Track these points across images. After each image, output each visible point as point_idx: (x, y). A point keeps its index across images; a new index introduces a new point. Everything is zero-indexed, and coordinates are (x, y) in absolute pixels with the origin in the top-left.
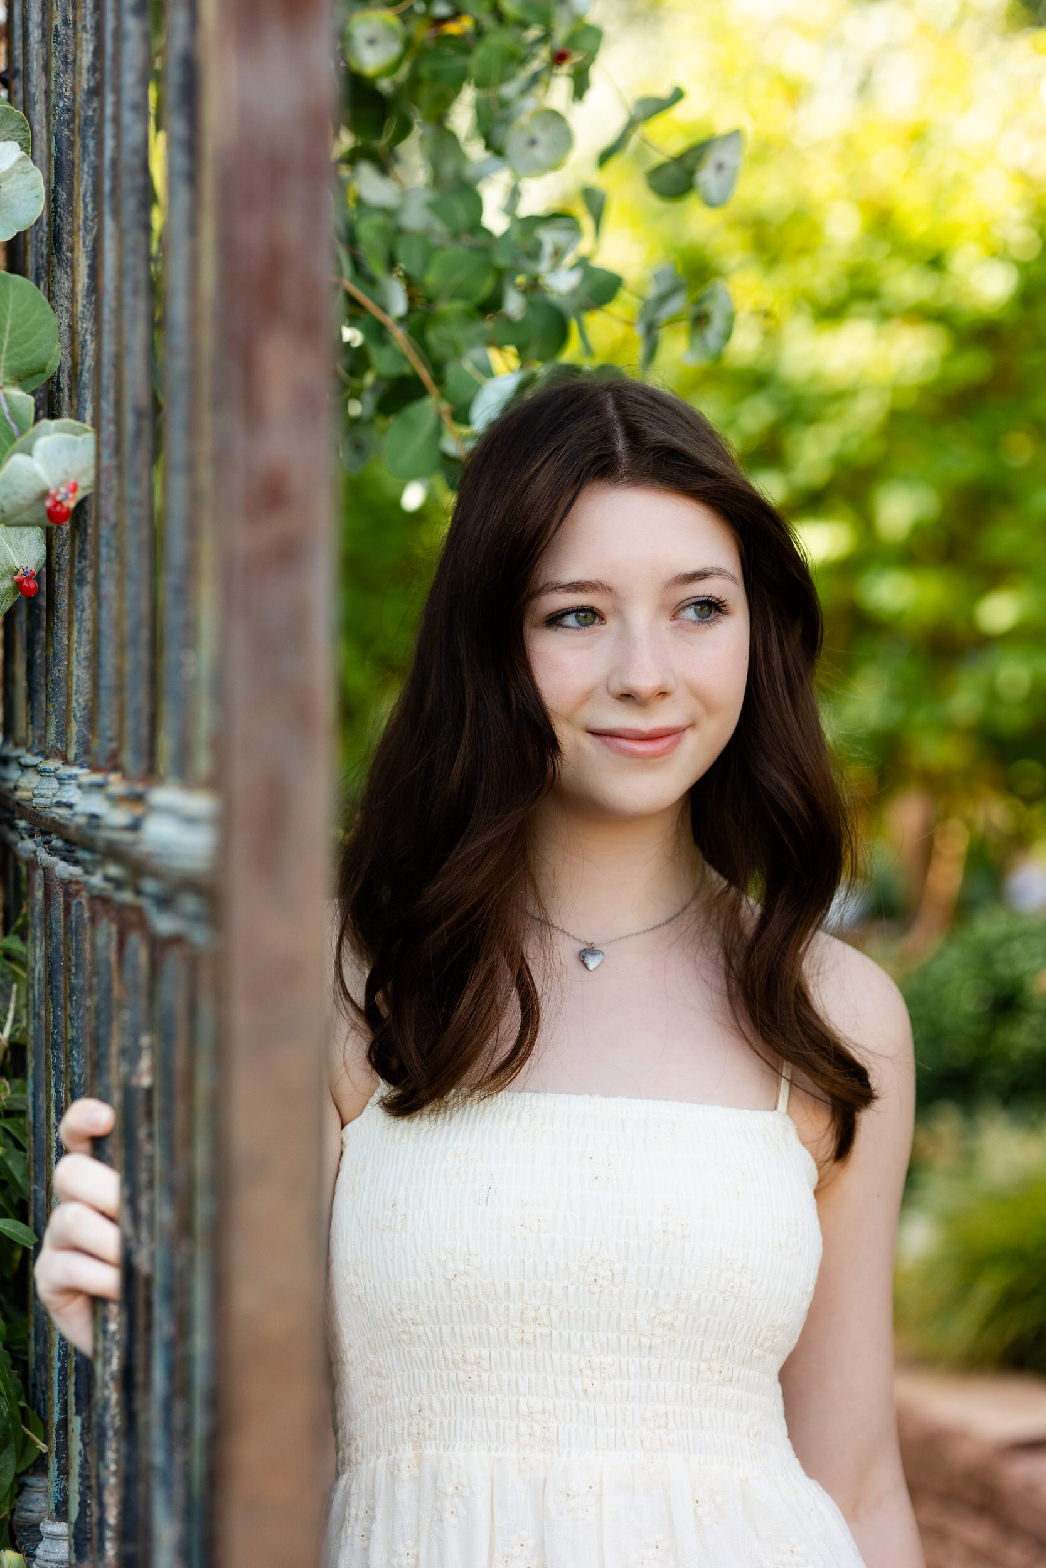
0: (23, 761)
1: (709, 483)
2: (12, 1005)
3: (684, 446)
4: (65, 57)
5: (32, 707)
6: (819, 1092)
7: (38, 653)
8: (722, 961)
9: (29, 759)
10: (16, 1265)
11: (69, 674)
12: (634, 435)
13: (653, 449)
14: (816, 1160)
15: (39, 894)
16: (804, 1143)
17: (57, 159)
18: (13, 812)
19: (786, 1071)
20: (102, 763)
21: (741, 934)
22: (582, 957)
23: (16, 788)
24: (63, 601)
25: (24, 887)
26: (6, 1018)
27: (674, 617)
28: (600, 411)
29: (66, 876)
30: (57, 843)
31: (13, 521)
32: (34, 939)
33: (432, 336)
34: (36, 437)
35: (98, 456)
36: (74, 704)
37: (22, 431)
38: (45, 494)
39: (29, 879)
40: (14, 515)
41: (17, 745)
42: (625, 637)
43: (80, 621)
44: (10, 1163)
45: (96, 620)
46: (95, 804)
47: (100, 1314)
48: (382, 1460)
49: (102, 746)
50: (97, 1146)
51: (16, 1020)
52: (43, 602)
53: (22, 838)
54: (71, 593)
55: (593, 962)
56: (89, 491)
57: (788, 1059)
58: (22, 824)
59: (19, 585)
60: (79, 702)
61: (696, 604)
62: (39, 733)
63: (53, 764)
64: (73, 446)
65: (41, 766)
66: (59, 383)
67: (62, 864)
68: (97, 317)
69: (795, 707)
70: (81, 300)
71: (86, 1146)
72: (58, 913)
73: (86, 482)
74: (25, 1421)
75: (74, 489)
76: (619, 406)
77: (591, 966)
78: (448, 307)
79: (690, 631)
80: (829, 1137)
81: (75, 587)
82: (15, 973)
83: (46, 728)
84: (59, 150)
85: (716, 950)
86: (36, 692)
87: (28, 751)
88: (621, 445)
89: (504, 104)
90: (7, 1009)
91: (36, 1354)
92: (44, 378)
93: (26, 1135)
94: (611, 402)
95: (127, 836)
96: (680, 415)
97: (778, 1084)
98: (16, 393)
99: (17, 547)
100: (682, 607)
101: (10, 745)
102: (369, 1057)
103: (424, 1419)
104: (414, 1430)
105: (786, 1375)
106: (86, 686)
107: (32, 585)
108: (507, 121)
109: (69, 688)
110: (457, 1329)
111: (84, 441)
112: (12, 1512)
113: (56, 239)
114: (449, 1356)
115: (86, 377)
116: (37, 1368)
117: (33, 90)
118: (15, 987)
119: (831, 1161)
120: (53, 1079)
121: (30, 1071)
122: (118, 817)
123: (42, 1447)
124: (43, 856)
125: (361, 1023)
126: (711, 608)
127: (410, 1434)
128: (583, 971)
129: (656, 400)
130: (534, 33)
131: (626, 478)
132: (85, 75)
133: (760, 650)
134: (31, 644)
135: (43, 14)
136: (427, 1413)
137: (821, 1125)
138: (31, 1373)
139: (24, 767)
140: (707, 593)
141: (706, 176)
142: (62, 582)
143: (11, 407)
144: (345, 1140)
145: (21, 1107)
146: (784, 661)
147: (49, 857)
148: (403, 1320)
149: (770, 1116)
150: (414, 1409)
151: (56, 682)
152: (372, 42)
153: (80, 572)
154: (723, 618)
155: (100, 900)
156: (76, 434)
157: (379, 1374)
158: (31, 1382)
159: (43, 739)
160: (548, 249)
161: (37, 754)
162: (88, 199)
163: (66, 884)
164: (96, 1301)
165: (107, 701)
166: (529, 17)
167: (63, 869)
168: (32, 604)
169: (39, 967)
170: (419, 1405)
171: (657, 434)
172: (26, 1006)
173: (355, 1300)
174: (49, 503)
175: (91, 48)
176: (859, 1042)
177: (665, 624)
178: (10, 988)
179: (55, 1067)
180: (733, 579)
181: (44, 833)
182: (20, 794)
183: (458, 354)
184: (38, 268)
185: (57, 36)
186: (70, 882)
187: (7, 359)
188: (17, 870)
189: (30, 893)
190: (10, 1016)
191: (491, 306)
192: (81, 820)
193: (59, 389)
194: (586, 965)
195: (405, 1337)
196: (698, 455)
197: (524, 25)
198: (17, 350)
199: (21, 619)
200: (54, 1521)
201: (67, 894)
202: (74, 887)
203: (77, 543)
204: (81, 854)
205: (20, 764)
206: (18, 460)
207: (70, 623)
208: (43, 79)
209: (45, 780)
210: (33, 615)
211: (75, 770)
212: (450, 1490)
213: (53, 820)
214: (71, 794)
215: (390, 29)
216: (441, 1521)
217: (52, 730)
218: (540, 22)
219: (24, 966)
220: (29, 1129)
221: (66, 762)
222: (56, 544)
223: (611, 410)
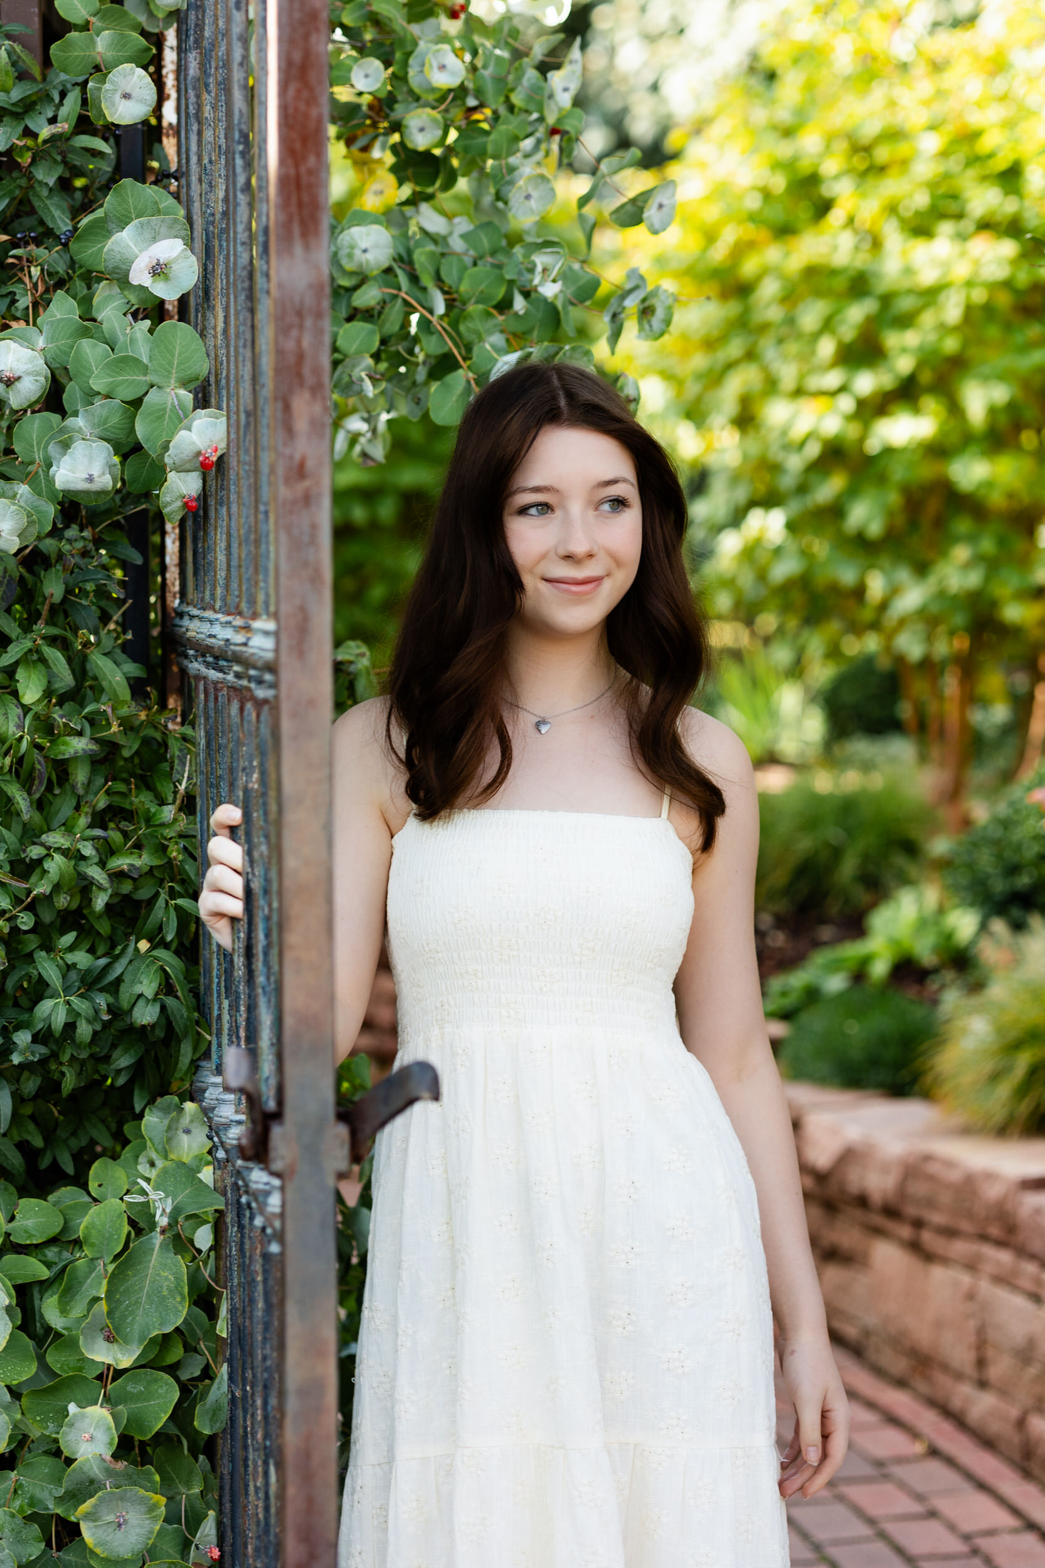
0: (191, 613)
1: (617, 426)
2: (187, 768)
3: (602, 403)
4: (211, 183)
5: (197, 579)
6: (690, 803)
7: (200, 545)
8: (627, 727)
9: (195, 612)
10: (192, 935)
11: (216, 559)
12: (570, 396)
13: (583, 405)
14: (689, 849)
15: (202, 696)
16: (680, 838)
17: (206, 245)
18: (185, 646)
19: (668, 790)
20: (233, 611)
21: (640, 711)
22: (538, 725)
23: (187, 630)
24: (212, 514)
25: (193, 695)
26: (183, 777)
27: (596, 509)
28: (548, 381)
29: (215, 679)
30: (210, 659)
31: (181, 469)
32: (199, 725)
33: (462, 328)
34: (193, 420)
35: (228, 433)
36: (219, 577)
37: (186, 417)
38: (199, 453)
39: (197, 687)
40: (181, 466)
41: (188, 604)
42: (567, 522)
43: (222, 527)
44: (187, 867)
45: (229, 527)
46: (228, 633)
47: (236, 928)
48: (421, 1037)
49: (232, 600)
50: (232, 831)
51: (189, 778)
52: (201, 513)
53: (192, 662)
54: (216, 509)
55: (544, 729)
56: (225, 451)
57: (667, 782)
58: (191, 652)
59: (186, 504)
60: (221, 574)
61: (610, 501)
62: (201, 595)
63: (209, 614)
64: (215, 424)
65: (202, 615)
66: (209, 381)
67: (213, 671)
68: (228, 346)
69: (671, 566)
70: (220, 337)
71: (227, 832)
72: (211, 705)
73: (222, 446)
74: (197, 1023)
75: (216, 450)
76: (560, 378)
77: (543, 732)
78: (473, 308)
79: (607, 518)
80: (698, 834)
81: (218, 507)
82: (189, 750)
83: (204, 593)
84: (207, 240)
85: (623, 720)
86: (199, 569)
87: (194, 607)
88: (563, 402)
89: (512, 169)
90: (184, 771)
91: (204, 984)
92: (198, 383)
93: (196, 848)
94: (555, 377)
95: (243, 649)
96: (599, 385)
97: (662, 799)
98: (182, 392)
99: (184, 482)
100: (601, 502)
101: (185, 605)
102: (406, 791)
103: (444, 1010)
104: (439, 1018)
105: (678, 988)
106: (224, 566)
107: (194, 504)
108: (511, 183)
109: (215, 567)
110: (462, 954)
111: (221, 422)
112: (191, 1085)
113: (207, 292)
114: (458, 971)
115: (223, 382)
116: (205, 993)
117: (192, 194)
118: (189, 757)
119: (699, 852)
120: (211, 806)
121: (198, 808)
122: (239, 638)
123: (208, 1037)
124: (204, 670)
125: (402, 767)
126: (619, 503)
127: (437, 1021)
128: (538, 735)
129: (583, 375)
130: (535, 116)
131: (566, 423)
132: (220, 203)
133: (650, 533)
134: (195, 540)
135: (199, 146)
136: (446, 1007)
137: (692, 826)
138: (201, 996)
139: (192, 617)
140: (617, 494)
141: (651, 212)
142: (212, 502)
143: (179, 401)
144: (394, 845)
145: (195, 834)
146: (664, 538)
147: (206, 670)
148: (430, 950)
149: (655, 821)
150: (439, 1005)
151: (209, 564)
152: (422, 130)
153: (221, 498)
154: (625, 509)
155: (232, 688)
156: (217, 418)
157: (419, 986)
158: (202, 1002)
159: (202, 599)
160: (539, 268)
161: (200, 609)
162: (223, 277)
163: (216, 683)
164: (233, 920)
165: (234, 573)
166: (531, 107)
167: (213, 675)
168: (196, 516)
169: (203, 742)
170: (442, 1002)
171: (586, 395)
172: (196, 771)
173: (402, 940)
174: (201, 459)
175: (224, 188)
176: (716, 772)
177: (591, 513)
178: (186, 758)
179: (212, 799)
180: (632, 485)
181: (204, 656)
182: (189, 634)
183: (481, 339)
184: (197, 305)
185: (205, 170)
186: (218, 682)
187: (176, 372)
188: (190, 684)
189: (197, 696)
190: (186, 775)
191: (504, 305)
192: (222, 643)
193: (209, 385)
194: (539, 731)
195: (431, 960)
196: (610, 409)
197: (528, 112)
198: (182, 367)
199: (189, 523)
200: (215, 1076)
201: (216, 689)
202: (220, 685)
203: (219, 481)
204: (222, 663)
205: (189, 615)
206: (183, 433)
207: (216, 528)
208: (199, 187)
209: (203, 623)
210: (195, 521)
211: (219, 616)
212: (460, 1051)
213: (207, 645)
214: (217, 630)
215: (434, 120)
216: (455, 1070)
217: (208, 593)
218: (538, 111)
219: (193, 744)
220: (198, 844)
221: (215, 611)
222: (208, 479)
223: (556, 382)
